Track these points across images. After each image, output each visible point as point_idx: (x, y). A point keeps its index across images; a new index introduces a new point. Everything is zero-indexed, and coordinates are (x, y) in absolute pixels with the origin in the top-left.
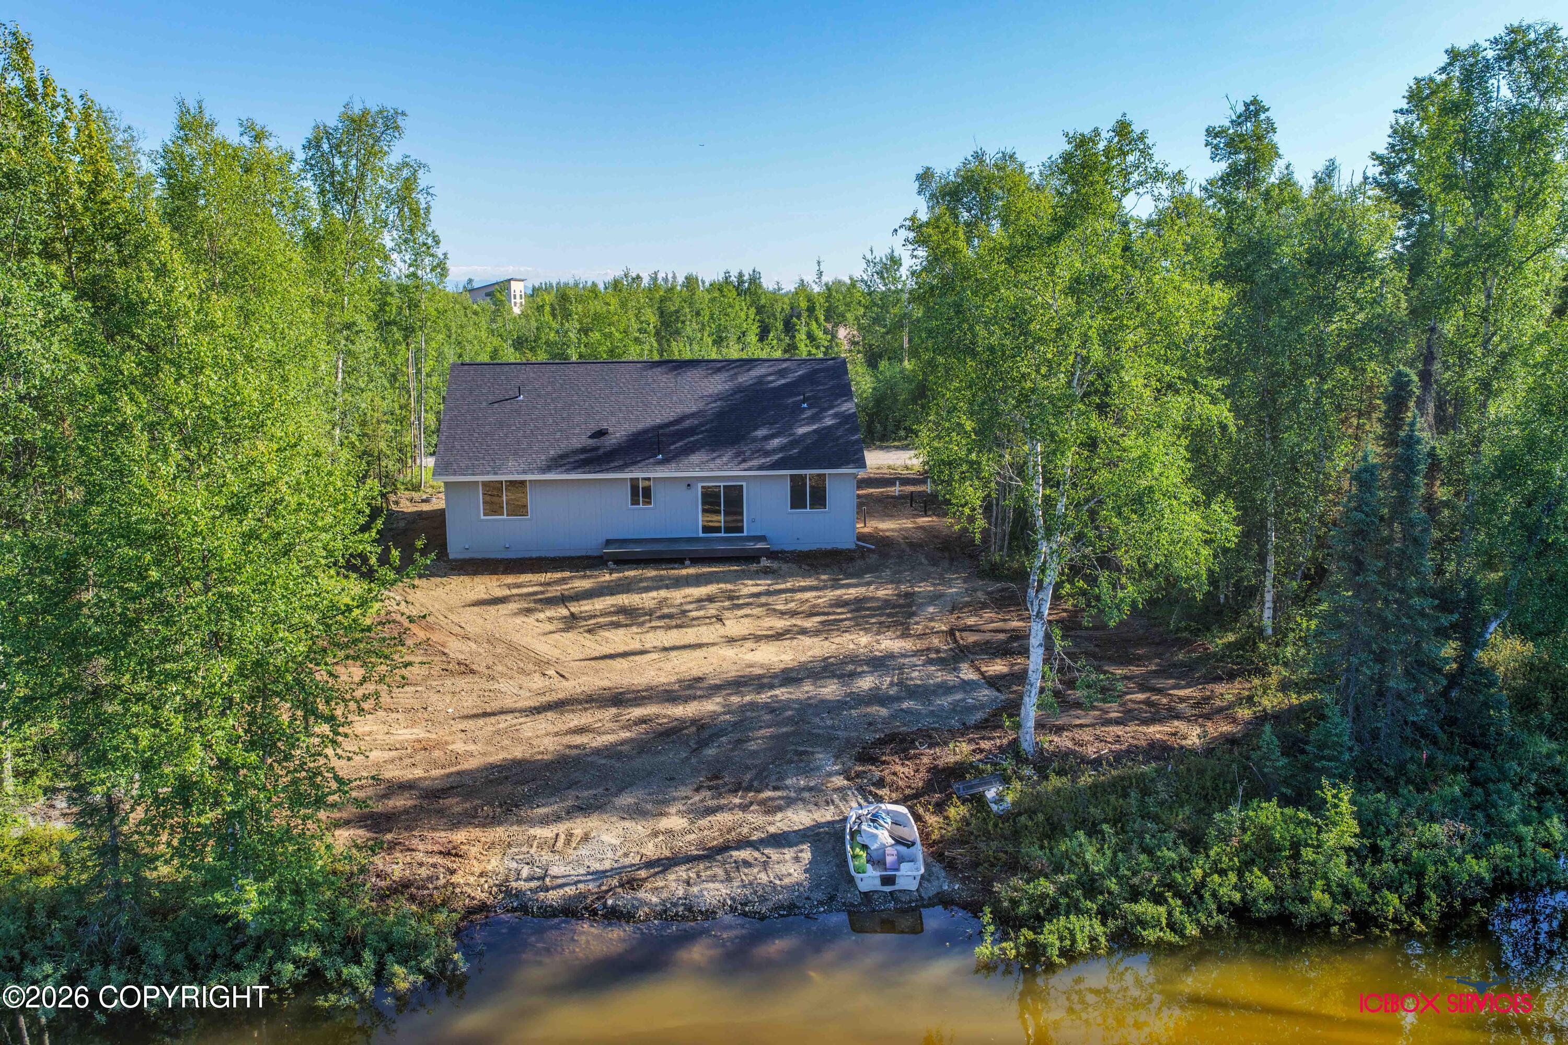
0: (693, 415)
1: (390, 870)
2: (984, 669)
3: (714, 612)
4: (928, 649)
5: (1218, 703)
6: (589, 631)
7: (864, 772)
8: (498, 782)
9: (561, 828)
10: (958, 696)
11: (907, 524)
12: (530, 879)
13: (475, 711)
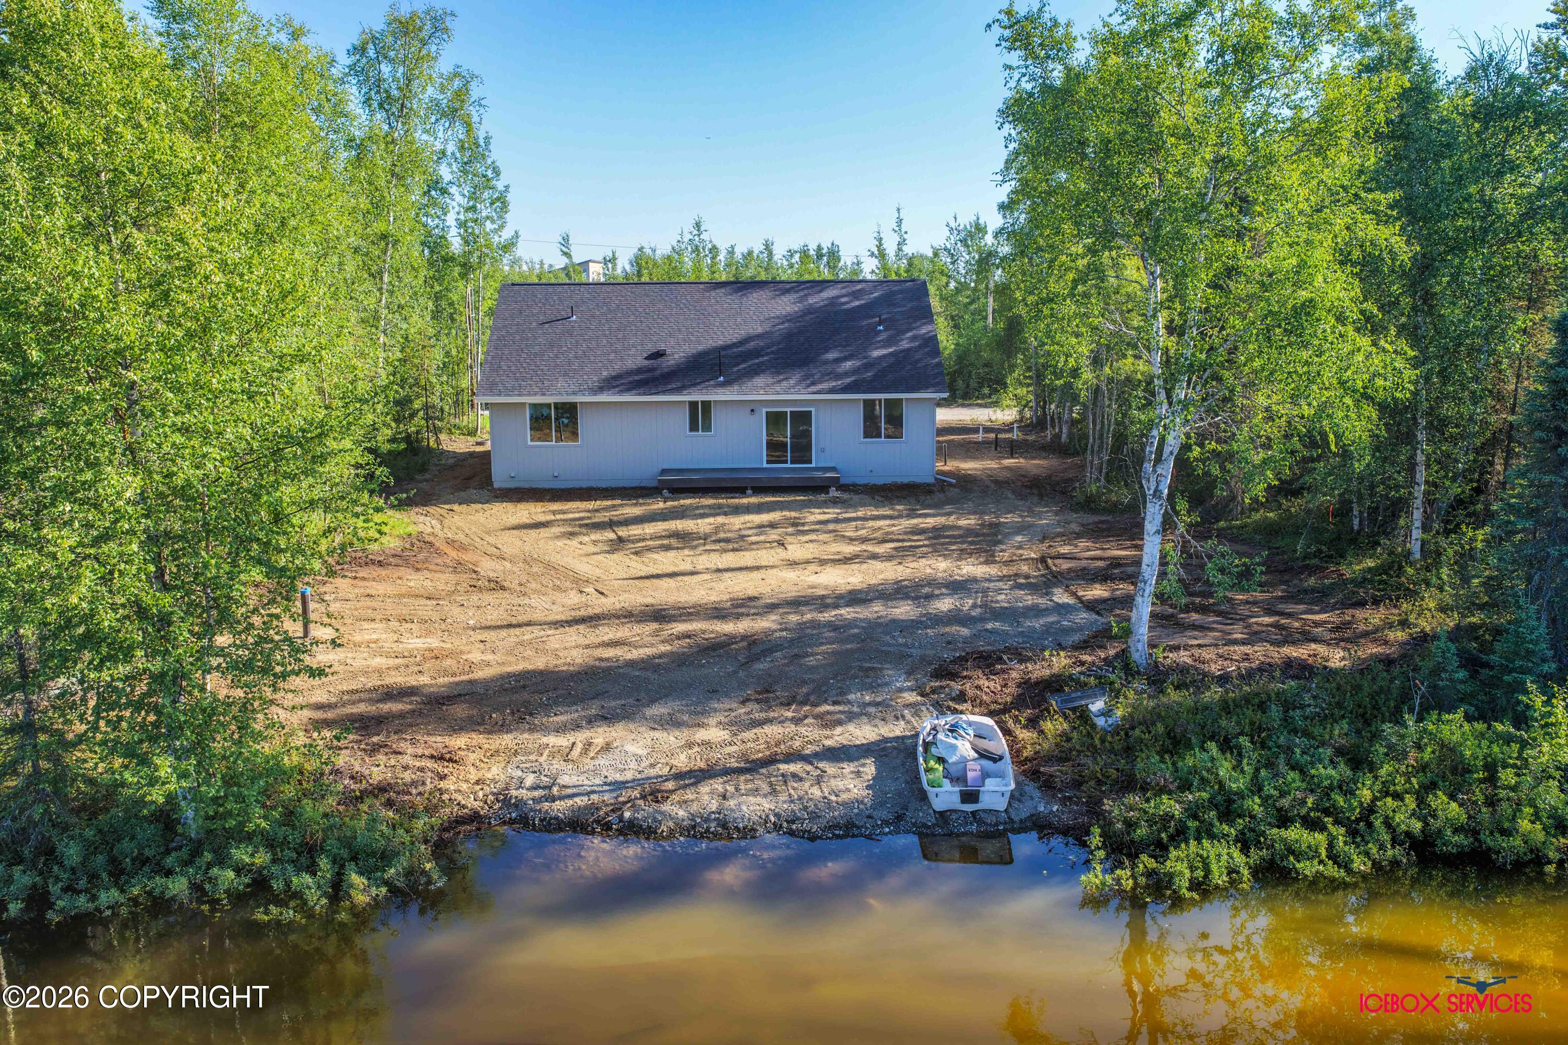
0: (759, 336)
1: (367, 772)
2: (1080, 593)
3: (776, 537)
4: (1016, 575)
5: (1362, 627)
6: (636, 553)
7: (942, 687)
8: (514, 690)
9: (580, 737)
10: (1051, 619)
11: (992, 464)
12: (534, 788)
13: (499, 623)
